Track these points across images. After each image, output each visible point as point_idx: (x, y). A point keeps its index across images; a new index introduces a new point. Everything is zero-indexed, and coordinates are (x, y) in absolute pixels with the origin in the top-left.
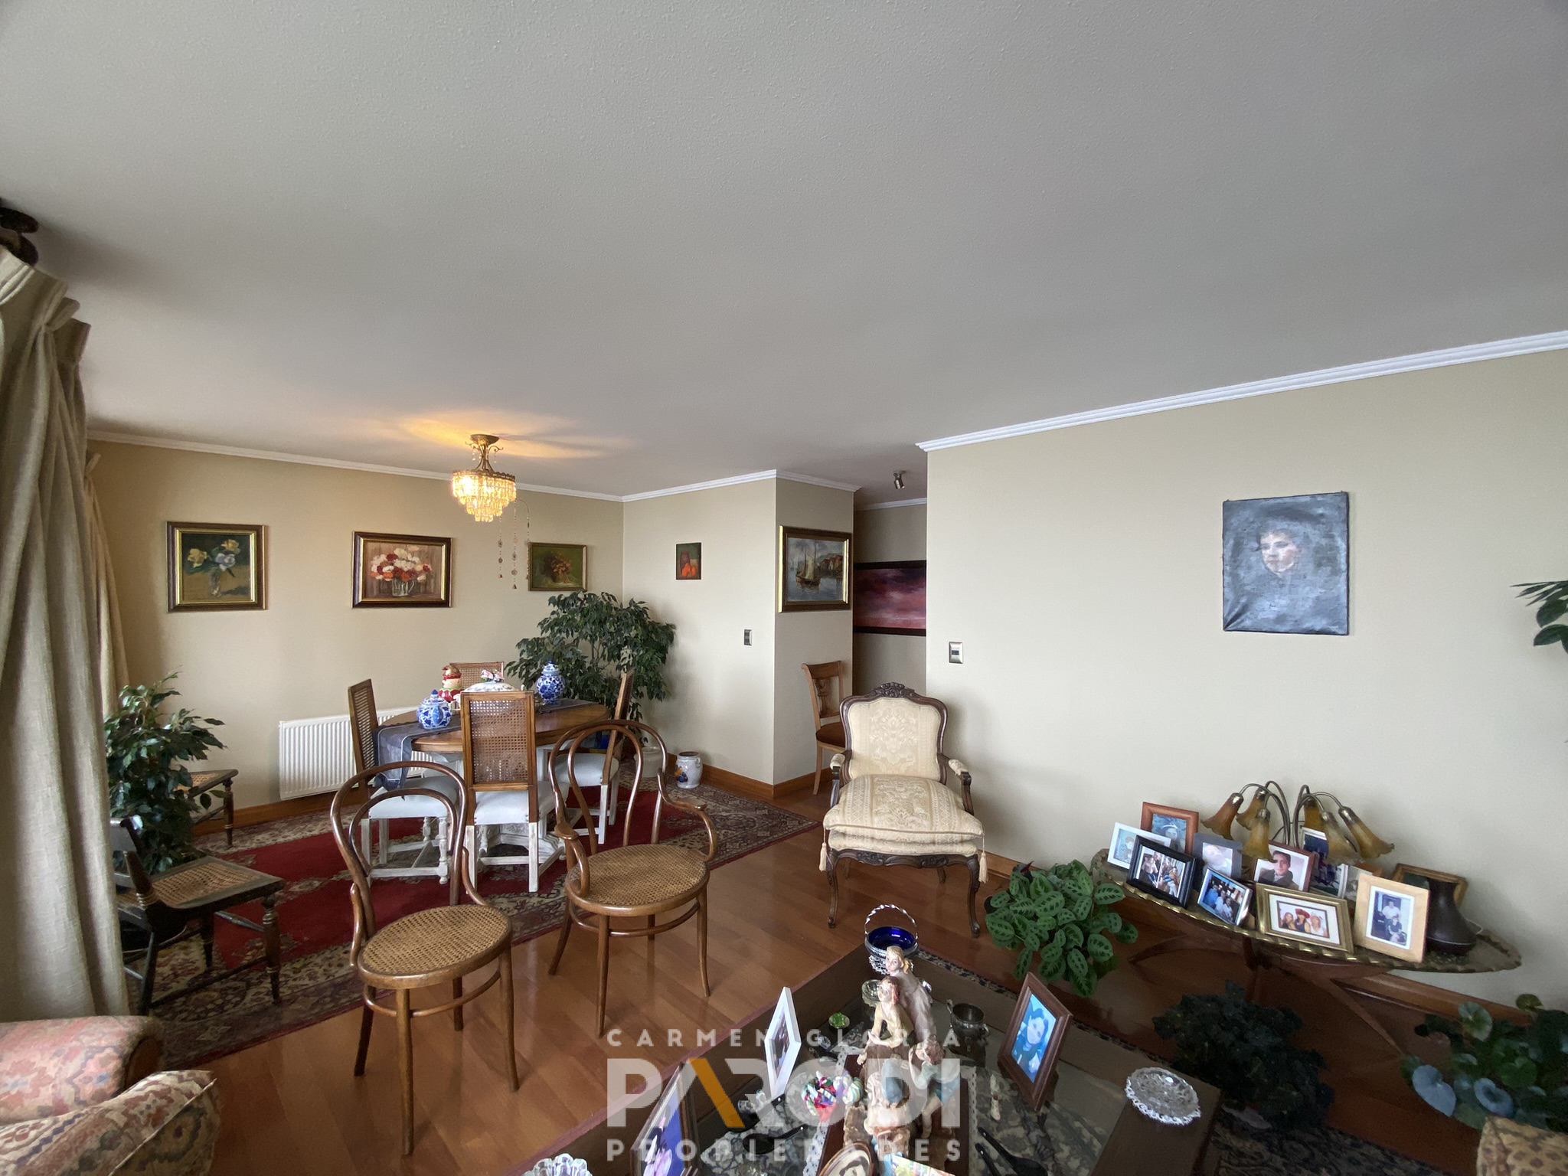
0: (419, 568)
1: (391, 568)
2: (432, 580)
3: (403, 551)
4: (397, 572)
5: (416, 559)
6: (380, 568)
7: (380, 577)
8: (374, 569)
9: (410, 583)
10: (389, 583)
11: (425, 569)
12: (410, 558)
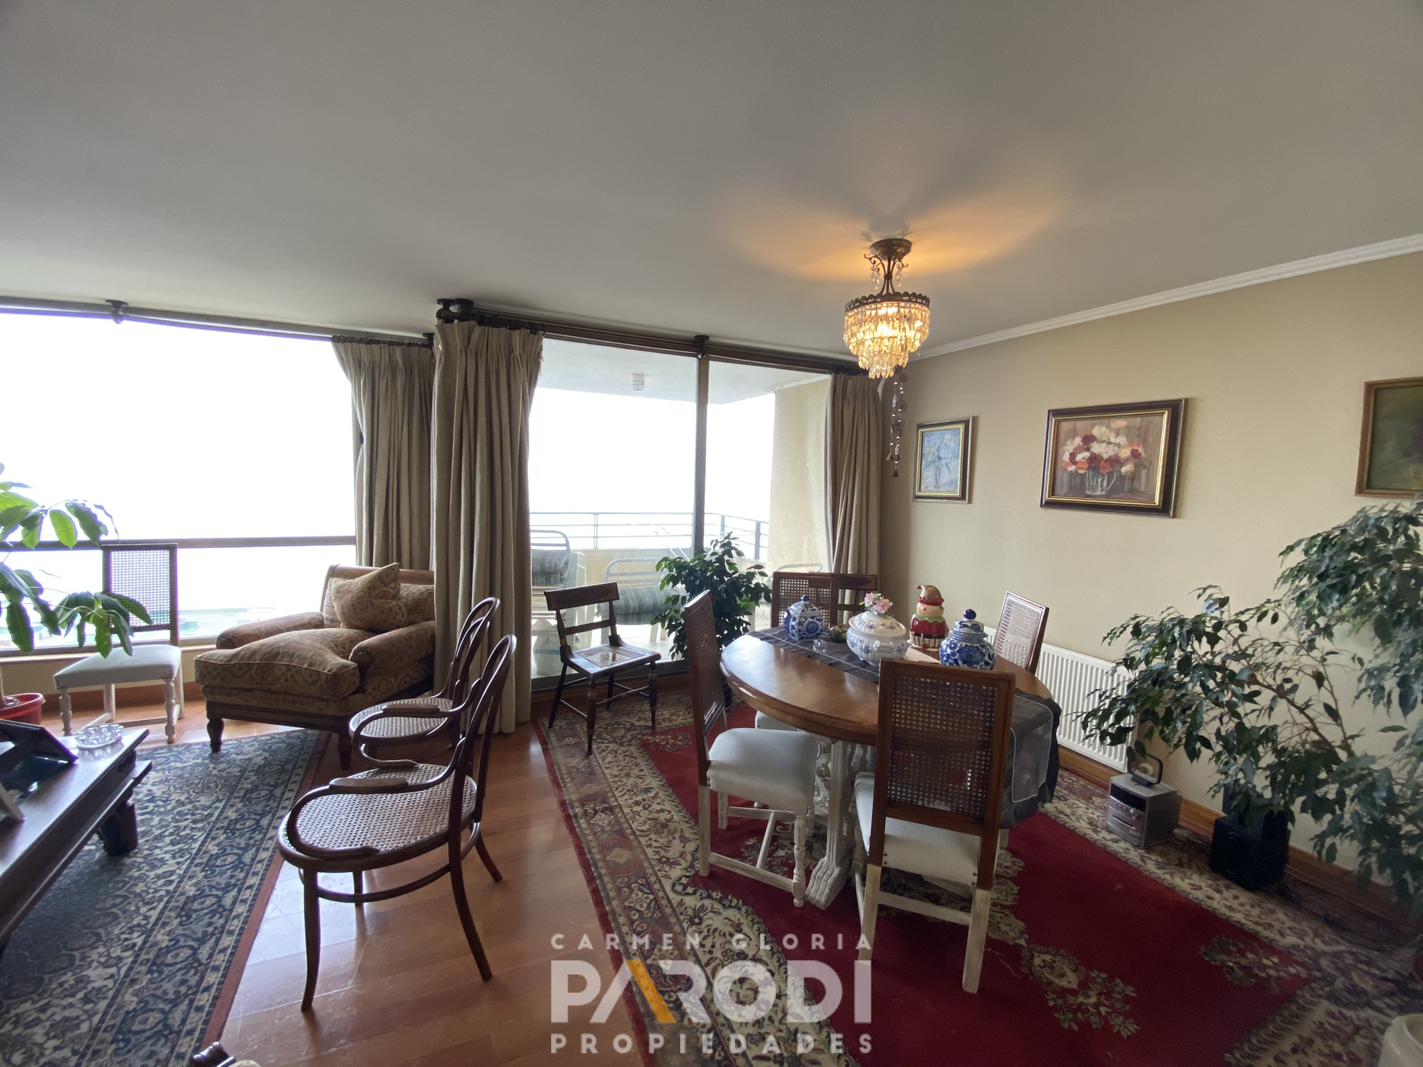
0: (1125, 453)
1: (1087, 454)
2: (1144, 473)
3: (1104, 429)
4: (1094, 460)
5: (1122, 440)
6: (1073, 456)
7: (1072, 468)
8: (1066, 457)
9: (1110, 475)
10: (1083, 476)
11: (1135, 454)
12: (1113, 440)
